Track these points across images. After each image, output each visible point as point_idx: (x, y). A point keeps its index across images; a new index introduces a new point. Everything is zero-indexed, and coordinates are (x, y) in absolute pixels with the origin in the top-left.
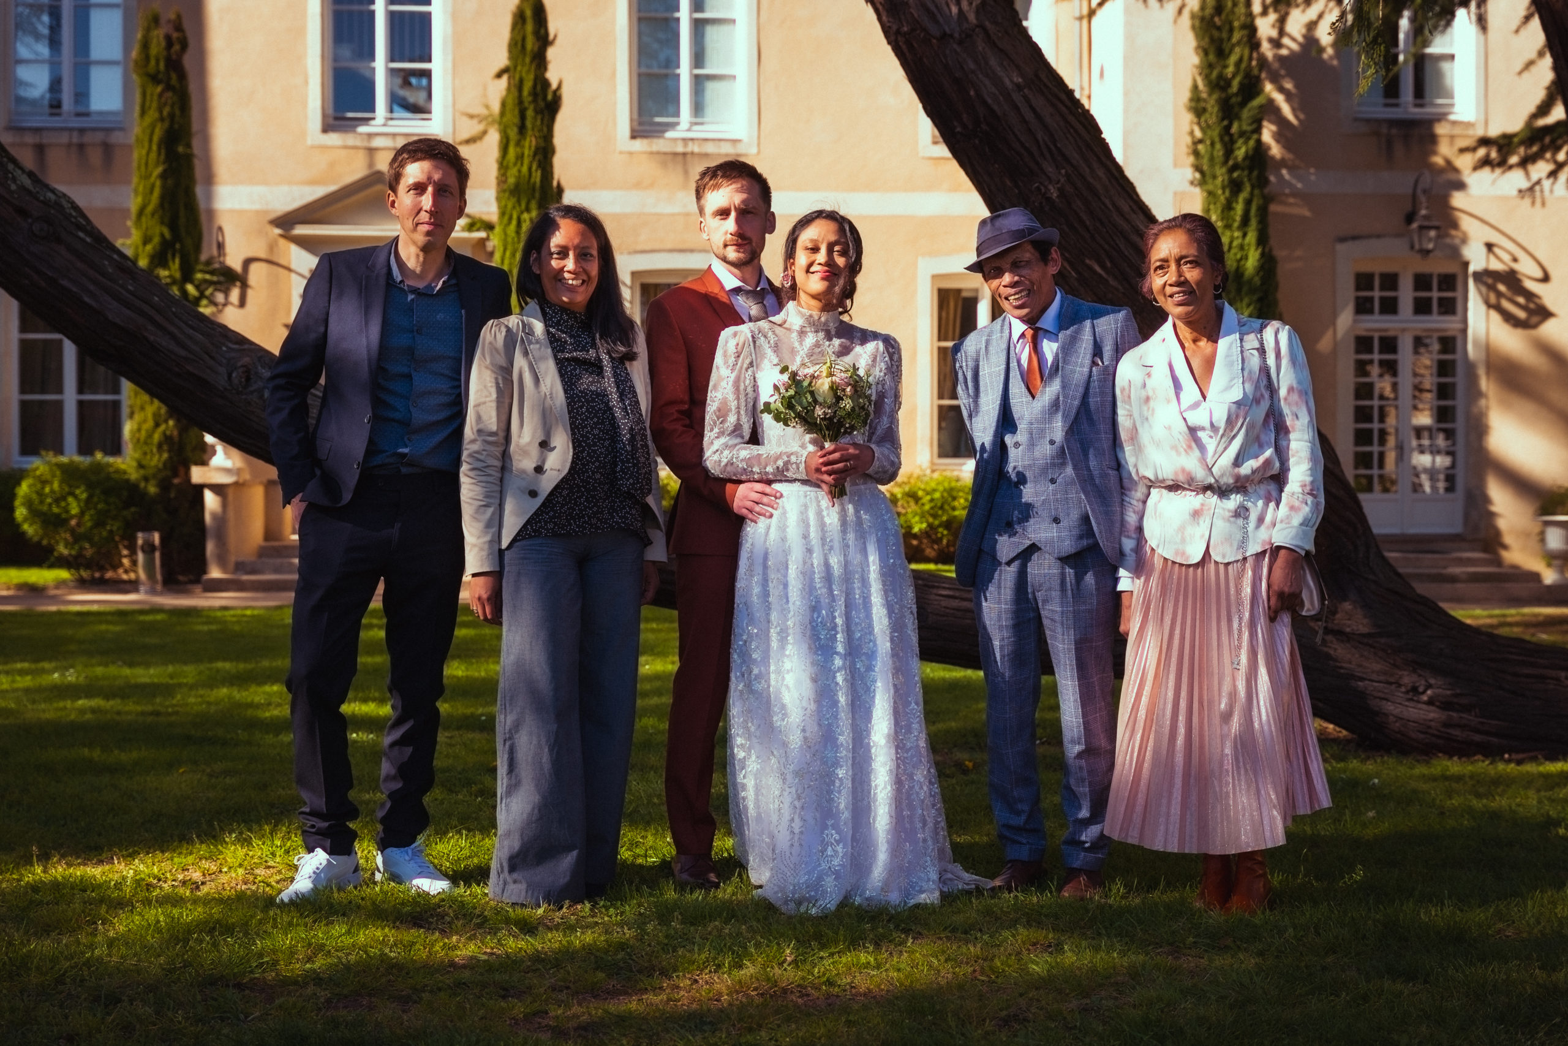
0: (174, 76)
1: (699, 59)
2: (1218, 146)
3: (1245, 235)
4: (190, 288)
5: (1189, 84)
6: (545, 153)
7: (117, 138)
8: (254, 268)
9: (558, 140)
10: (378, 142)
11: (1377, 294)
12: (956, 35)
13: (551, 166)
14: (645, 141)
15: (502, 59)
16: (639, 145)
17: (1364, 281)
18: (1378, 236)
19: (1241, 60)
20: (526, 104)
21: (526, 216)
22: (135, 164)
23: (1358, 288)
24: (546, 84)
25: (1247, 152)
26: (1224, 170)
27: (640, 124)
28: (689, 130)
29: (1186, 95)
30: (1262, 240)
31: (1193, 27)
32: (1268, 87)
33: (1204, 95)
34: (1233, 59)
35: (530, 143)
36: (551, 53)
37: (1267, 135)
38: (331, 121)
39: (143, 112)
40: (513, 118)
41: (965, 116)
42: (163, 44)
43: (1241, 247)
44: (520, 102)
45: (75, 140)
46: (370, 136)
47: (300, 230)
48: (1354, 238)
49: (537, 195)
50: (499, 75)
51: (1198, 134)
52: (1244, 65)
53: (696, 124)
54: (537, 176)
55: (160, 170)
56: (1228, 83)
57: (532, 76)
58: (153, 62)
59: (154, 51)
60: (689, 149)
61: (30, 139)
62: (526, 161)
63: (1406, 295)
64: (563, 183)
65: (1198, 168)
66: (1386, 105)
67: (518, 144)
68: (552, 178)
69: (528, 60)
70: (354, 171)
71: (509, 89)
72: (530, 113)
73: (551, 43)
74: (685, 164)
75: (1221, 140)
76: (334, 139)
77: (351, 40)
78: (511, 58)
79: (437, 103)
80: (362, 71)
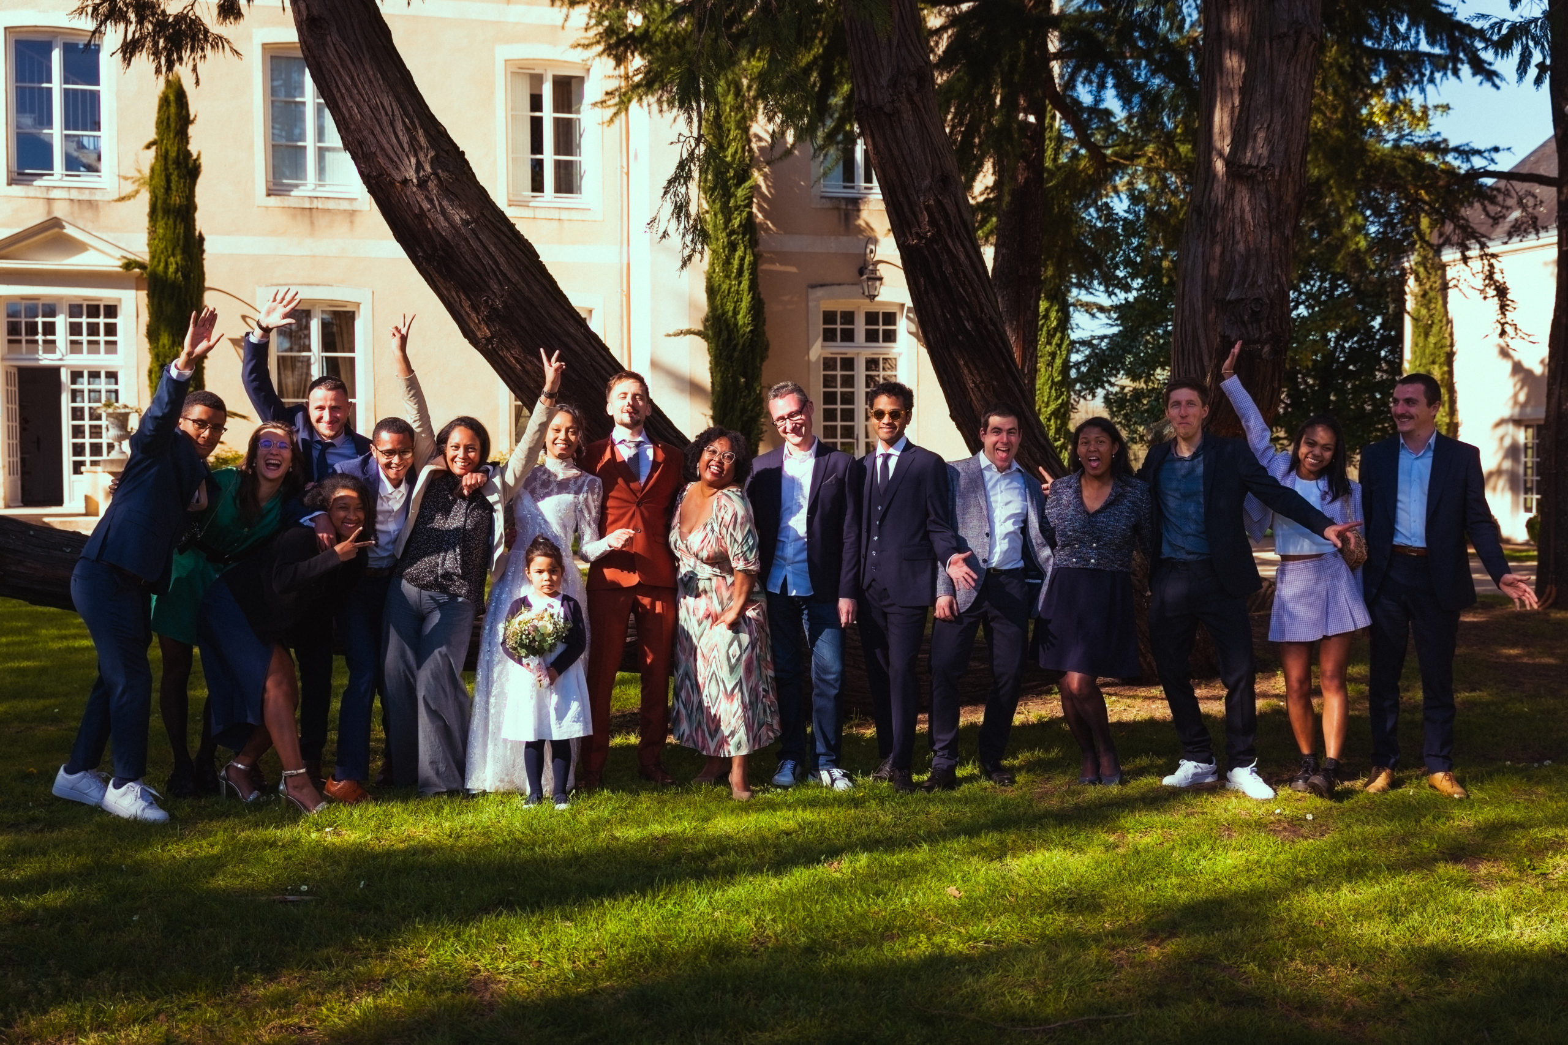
1: (321, 135)
2: (720, 216)
3: (740, 283)
6: (188, 209)
9: (199, 199)
10: (54, 194)
11: (839, 327)
12: (415, 181)
13: (194, 220)
14: (278, 198)
15: (152, 134)
16: (273, 201)
17: (829, 318)
18: (839, 284)
19: (736, 152)
20: (171, 171)
21: (172, 259)
23: (825, 322)
24: (188, 154)
25: (741, 221)
26: (724, 234)
27: (274, 184)
28: (314, 190)
30: (753, 287)
32: (755, 174)
34: (731, 150)
35: (175, 201)
36: (192, 130)
37: (755, 210)
38: (15, 176)
40: (160, 181)
41: (425, 243)
43: (738, 292)
44: (166, 169)
46: (48, 188)
48: (822, 286)
49: (181, 243)
50: (148, 147)
51: (707, 206)
52: (738, 156)
53: (320, 185)
54: (181, 230)
56: (727, 169)
57: (176, 149)
60: (314, 205)
62: (172, 216)
63: (860, 328)
64: (203, 233)
66: (845, 187)
67: (165, 202)
68: (195, 229)
69: (172, 135)
70: (36, 216)
71: (156, 158)
72: (174, 178)
73: (192, 122)
74: (311, 217)
75: (722, 212)
76: (17, 190)
77: (32, 111)
78: (158, 133)
79: (104, 165)
80: (42, 136)
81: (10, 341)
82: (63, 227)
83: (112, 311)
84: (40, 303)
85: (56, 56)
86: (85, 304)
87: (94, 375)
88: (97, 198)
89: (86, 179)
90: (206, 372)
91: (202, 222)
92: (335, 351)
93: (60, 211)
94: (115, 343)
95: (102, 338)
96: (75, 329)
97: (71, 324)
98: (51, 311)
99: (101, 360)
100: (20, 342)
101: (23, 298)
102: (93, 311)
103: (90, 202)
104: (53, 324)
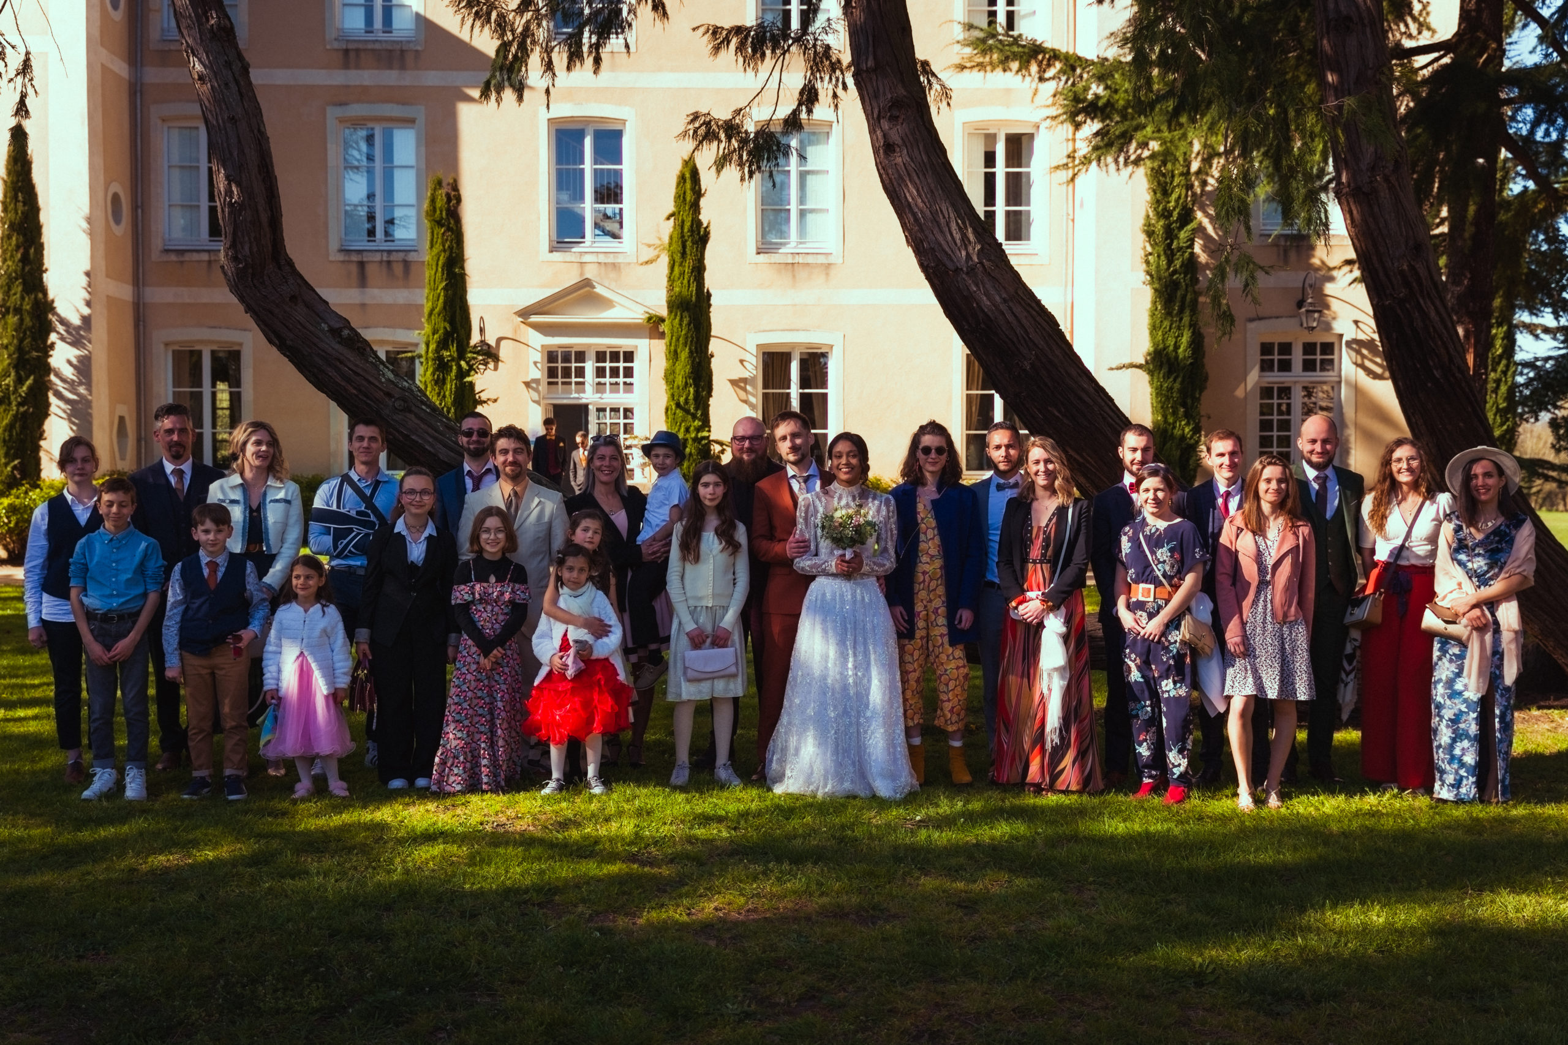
0: (452, 222)
1: (802, 200)
2: (1163, 258)
3: (1181, 319)
4: (463, 363)
5: (1143, 214)
6: (699, 270)
7: (412, 257)
8: (503, 343)
9: (707, 261)
10: (587, 258)
11: (1276, 357)
12: (965, 269)
13: (703, 279)
14: (766, 256)
15: (671, 207)
16: (762, 258)
17: (1266, 349)
18: (1278, 317)
19: (1179, 197)
20: (686, 238)
22: (427, 281)
23: (1263, 353)
24: (700, 223)
25: (1183, 261)
26: (1167, 274)
27: (763, 244)
28: (795, 247)
29: (1141, 221)
30: (1192, 324)
31: (1146, 175)
32: (1199, 215)
33: (1153, 222)
34: (1174, 196)
35: (689, 263)
36: (703, 202)
37: (1197, 249)
38: (555, 244)
39: (432, 247)
40: (676, 246)
41: (970, 319)
42: (445, 200)
43: (1179, 328)
44: (683, 236)
45: (385, 259)
46: (581, 253)
47: (534, 319)
48: (1260, 319)
49: (693, 299)
50: (668, 219)
51: (1149, 249)
52: (1182, 200)
53: (801, 243)
54: (693, 288)
55: (444, 284)
56: (1171, 215)
57: (690, 218)
58: (438, 212)
59: (438, 205)
60: (797, 261)
61: (355, 258)
62: (686, 276)
63: (1297, 357)
64: (711, 291)
65: (1148, 273)
67: (681, 265)
68: (704, 288)
69: (687, 207)
70: (571, 279)
71: (674, 227)
72: (689, 244)
73: (703, 196)
74: (793, 271)
75: (1165, 253)
76: (557, 256)
77: (568, 189)
78: (676, 206)
79: (627, 231)
80: (576, 210)
81: (549, 383)
82: (594, 287)
83: (629, 356)
84: (573, 350)
85: (588, 142)
86: (608, 351)
87: (615, 410)
88: (619, 261)
89: (608, 243)
90: (711, 408)
91: (711, 281)
92: (810, 388)
93: (590, 273)
94: (631, 384)
95: (621, 380)
96: (600, 372)
97: (598, 368)
98: (581, 356)
99: (620, 399)
100: (557, 383)
101: (560, 347)
102: (615, 356)
103: (614, 264)
104: (583, 368)
